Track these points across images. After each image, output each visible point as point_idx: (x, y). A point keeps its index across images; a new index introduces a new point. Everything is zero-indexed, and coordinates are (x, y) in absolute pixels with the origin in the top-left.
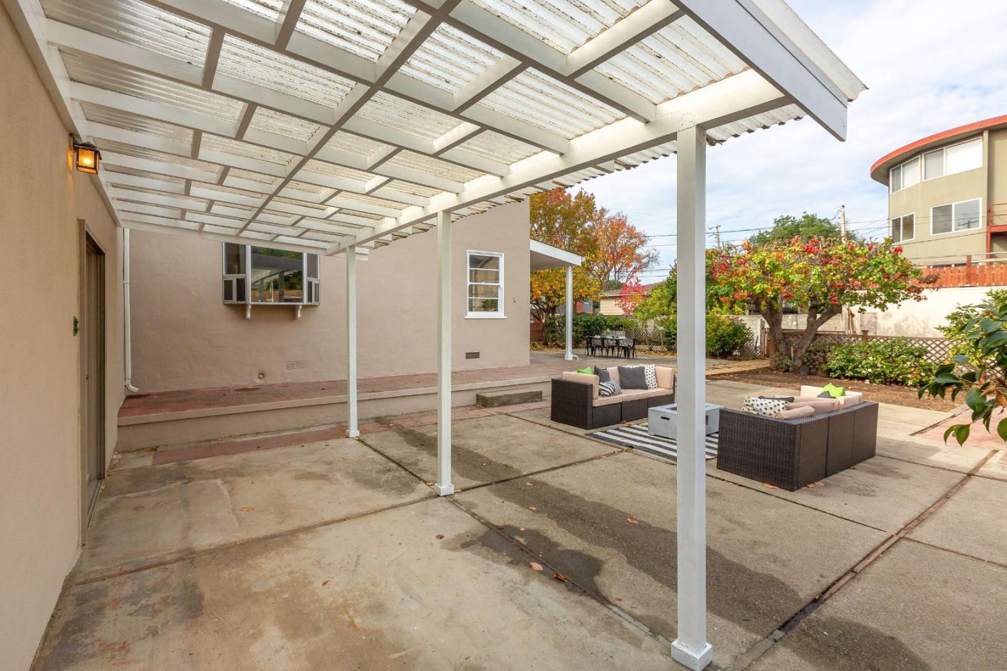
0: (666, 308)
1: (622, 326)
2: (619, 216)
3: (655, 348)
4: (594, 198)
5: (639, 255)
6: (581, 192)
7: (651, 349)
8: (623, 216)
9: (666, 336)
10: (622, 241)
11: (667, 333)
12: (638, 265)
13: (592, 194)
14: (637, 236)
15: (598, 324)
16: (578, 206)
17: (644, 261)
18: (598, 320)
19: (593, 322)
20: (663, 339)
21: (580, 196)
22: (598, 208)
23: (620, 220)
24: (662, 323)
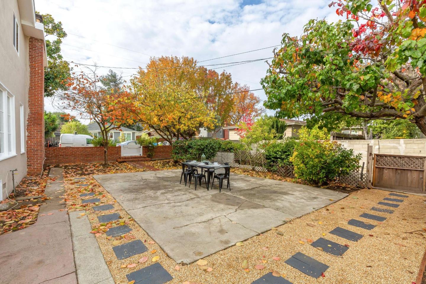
0: (266, 134)
1: (232, 149)
2: (245, 87)
3: (257, 168)
4: (231, 75)
5: (256, 109)
6: (224, 72)
7: (253, 170)
8: (247, 87)
9: (267, 159)
10: (247, 101)
11: (267, 156)
12: (256, 114)
13: (230, 74)
14: (255, 99)
15: (211, 147)
16: (222, 80)
17: (259, 112)
18: (211, 144)
19: (207, 146)
20: (263, 161)
21: (223, 74)
22: (234, 82)
23: (245, 89)
24: (264, 146)
